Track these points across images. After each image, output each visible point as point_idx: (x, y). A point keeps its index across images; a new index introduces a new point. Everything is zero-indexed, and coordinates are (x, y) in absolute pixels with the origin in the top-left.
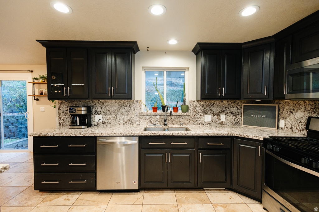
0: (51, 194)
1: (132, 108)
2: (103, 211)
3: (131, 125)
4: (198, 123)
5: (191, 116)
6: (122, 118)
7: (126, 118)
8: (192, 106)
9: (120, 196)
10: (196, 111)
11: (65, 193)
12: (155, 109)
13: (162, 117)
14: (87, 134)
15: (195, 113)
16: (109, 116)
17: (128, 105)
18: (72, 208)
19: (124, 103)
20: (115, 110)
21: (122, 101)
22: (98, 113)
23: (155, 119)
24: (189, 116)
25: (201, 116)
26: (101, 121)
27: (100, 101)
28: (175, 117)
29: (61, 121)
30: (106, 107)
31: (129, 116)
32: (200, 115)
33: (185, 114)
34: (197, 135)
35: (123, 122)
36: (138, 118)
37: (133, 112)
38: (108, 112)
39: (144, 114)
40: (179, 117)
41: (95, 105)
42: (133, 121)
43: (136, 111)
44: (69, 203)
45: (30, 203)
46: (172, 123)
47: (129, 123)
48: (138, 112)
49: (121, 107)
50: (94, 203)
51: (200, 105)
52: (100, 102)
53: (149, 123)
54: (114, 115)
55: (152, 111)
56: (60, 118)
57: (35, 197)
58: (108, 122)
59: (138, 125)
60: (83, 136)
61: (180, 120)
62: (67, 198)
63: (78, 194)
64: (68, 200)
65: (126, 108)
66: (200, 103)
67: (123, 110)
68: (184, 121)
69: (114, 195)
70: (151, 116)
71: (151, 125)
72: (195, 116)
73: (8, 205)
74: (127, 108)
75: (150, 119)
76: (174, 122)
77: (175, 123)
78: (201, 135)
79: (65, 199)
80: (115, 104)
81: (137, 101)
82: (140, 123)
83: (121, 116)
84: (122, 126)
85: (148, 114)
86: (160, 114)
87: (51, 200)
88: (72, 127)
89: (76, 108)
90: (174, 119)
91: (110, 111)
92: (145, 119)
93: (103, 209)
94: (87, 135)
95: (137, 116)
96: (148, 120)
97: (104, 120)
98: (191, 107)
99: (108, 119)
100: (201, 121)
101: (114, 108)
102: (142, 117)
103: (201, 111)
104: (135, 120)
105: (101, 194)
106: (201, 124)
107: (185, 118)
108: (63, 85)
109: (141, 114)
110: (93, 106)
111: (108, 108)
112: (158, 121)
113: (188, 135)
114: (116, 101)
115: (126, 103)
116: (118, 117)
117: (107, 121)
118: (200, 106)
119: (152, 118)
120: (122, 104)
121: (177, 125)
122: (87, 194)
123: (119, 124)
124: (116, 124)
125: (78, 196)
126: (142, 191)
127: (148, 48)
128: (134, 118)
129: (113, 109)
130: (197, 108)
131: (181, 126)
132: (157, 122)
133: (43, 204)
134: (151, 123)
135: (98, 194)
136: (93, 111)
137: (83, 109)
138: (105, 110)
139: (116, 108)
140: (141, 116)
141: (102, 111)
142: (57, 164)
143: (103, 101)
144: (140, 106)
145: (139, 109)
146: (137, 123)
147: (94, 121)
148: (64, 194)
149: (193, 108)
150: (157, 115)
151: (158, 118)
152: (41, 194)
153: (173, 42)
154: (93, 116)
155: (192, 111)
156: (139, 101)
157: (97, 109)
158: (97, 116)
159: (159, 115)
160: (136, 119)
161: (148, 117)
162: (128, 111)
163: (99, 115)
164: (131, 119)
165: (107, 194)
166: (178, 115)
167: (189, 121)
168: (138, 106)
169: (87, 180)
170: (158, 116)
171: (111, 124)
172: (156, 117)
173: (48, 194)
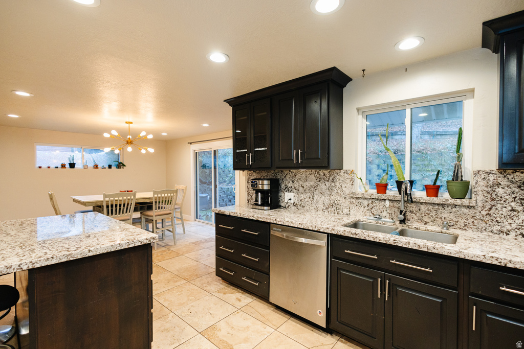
0: (229, 287)
1: (337, 184)
2: (266, 334)
3: (334, 213)
4: (505, 230)
5: (480, 209)
6: (322, 199)
7: (326, 199)
8: (482, 183)
9: (298, 325)
10: (494, 196)
11: (241, 291)
12: (382, 188)
13: (395, 205)
14: (260, 218)
15: (493, 203)
16: (302, 195)
17: (331, 179)
18: (238, 313)
19: (324, 175)
20: (311, 186)
21: (321, 172)
22: (288, 190)
23: (381, 207)
24: (469, 207)
25: (513, 210)
26: (292, 201)
27: (292, 171)
28: (430, 207)
29: (250, 197)
30: (299, 180)
31: (332, 197)
32: (510, 208)
33: (459, 202)
34: (462, 257)
35: (323, 207)
36: (347, 203)
37: (338, 191)
38: (301, 189)
39: (358, 196)
40: (441, 208)
41: (285, 177)
42: (338, 206)
43: (344, 189)
44: (239, 305)
45: (208, 288)
46: (422, 221)
47: (333, 210)
48: (347, 192)
49: (319, 181)
50: (262, 319)
51: (512, 182)
52: (291, 174)
53: (368, 213)
54: (309, 195)
55: (376, 190)
56: (249, 194)
57: (215, 283)
58: (301, 205)
59: (347, 214)
60: (255, 219)
61: (444, 216)
62: (239, 298)
63: (252, 298)
64: (240, 300)
65: (327, 183)
66: (510, 177)
67: (324, 187)
68: (455, 219)
69: (292, 320)
70: (373, 200)
71: (372, 217)
72: (490, 209)
73: (193, 283)
74: (329, 183)
75: (371, 206)
76: (426, 219)
77: (429, 221)
78: (478, 260)
79: (237, 298)
80: (311, 176)
81: (346, 172)
82: (351, 211)
83: (320, 197)
84: (320, 212)
85: (366, 197)
86: (392, 198)
87: (225, 294)
88: (255, 207)
89: (258, 181)
90: (427, 212)
91: (303, 187)
92: (359, 205)
93: (268, 333)
94: (260, 220)
95: (345, 198)
96: (366, 208)
97: (296, 202)
98: (479, 187)
99: (301, 200)
100: (514, 226)
101: (310, 183)
102: (354, 201)
103: (515, 198)
104: (342, 204)
105: (276, 310)
106: (513, 234)
107: (459, 213)
108: (246, 150)
109: (352, 196)
110: (283, 179)
111: (301, 183)
112: (388, 211)
113: (434, 251)
114: (313, 171)
115: (328, 175)
116: (314, 198)
117: (300, 202)
118: (512, 186)
119: (375, 205)
120: (321, 177)
121: (434, 227)
122: (261, 303)
123: (317, 209)
124: (312, 208)
125: (251, 300)
126: (337, 335)
127: (364, 70)
128: (341, 202)
129: (308, 184)
130: (500, 191)
131: (444, 230)
132: (384, 214)
133: (217, 294)
134: (373, 214)
135: (273, 309)
136: (283, 186)
137: (266, 182)
138: (296, 185)
139: (312, 183)
140: (352, 200)
141: (293, 187)
142: (232, 251)
143: (294, 171)
144: (352, 180)
145: (349, 185)
146: (346, 211)
147: (283, 200)
148: (239, 292)
149: (486, 189)
150: (384, 200)
151: (387, 206)
152: (221, 282)
153: (409, 44)
154: (282, 194)
155: (480, 198)
156: (349, 172)
157: (287, 183)
158: (287, 194)
159: (389, 200)
160: (344, 204)
161: (366, 203)
162: (330, 189)
163: (290, 193)
164: (336, 202)
165: (283, 314)
166: (438, 205)
167: (471, 220)
168: (348, 181)
169: (260, 282)
170: (387, 202)
171: (305, 208)
172: (382, 203)
173: (227, 285)
